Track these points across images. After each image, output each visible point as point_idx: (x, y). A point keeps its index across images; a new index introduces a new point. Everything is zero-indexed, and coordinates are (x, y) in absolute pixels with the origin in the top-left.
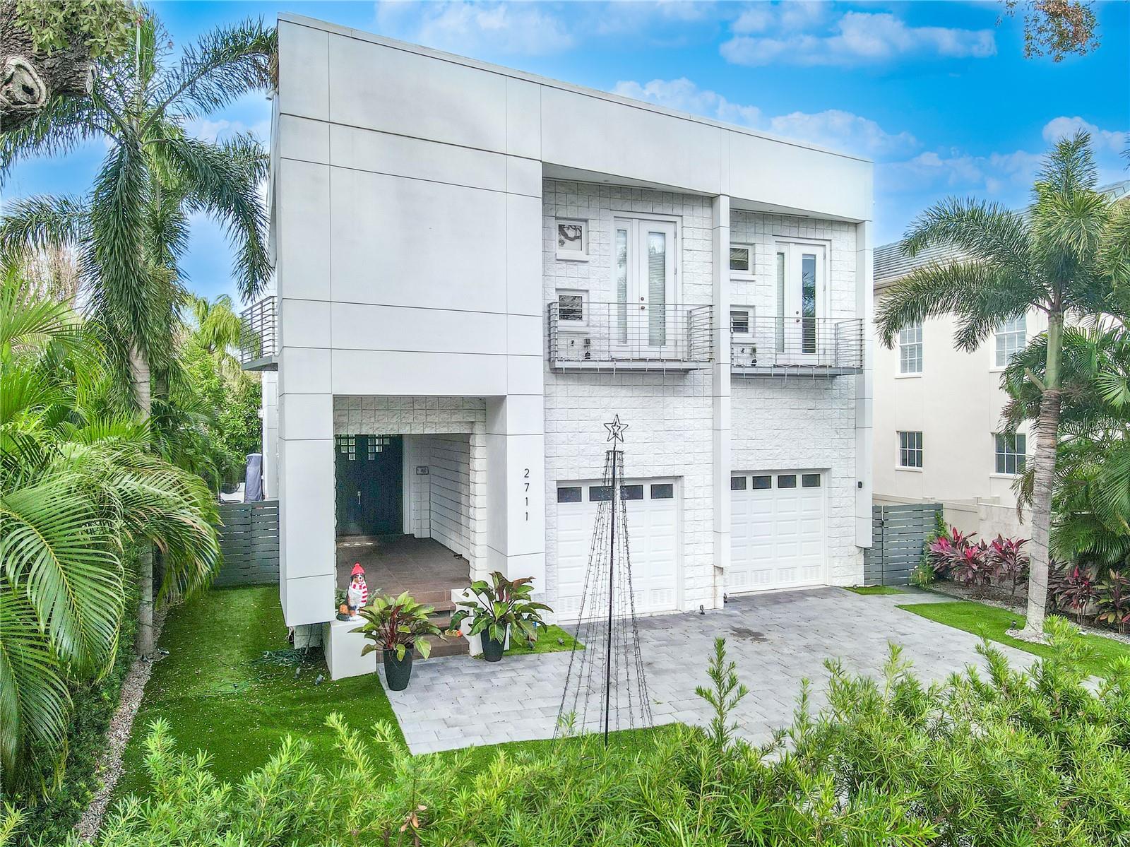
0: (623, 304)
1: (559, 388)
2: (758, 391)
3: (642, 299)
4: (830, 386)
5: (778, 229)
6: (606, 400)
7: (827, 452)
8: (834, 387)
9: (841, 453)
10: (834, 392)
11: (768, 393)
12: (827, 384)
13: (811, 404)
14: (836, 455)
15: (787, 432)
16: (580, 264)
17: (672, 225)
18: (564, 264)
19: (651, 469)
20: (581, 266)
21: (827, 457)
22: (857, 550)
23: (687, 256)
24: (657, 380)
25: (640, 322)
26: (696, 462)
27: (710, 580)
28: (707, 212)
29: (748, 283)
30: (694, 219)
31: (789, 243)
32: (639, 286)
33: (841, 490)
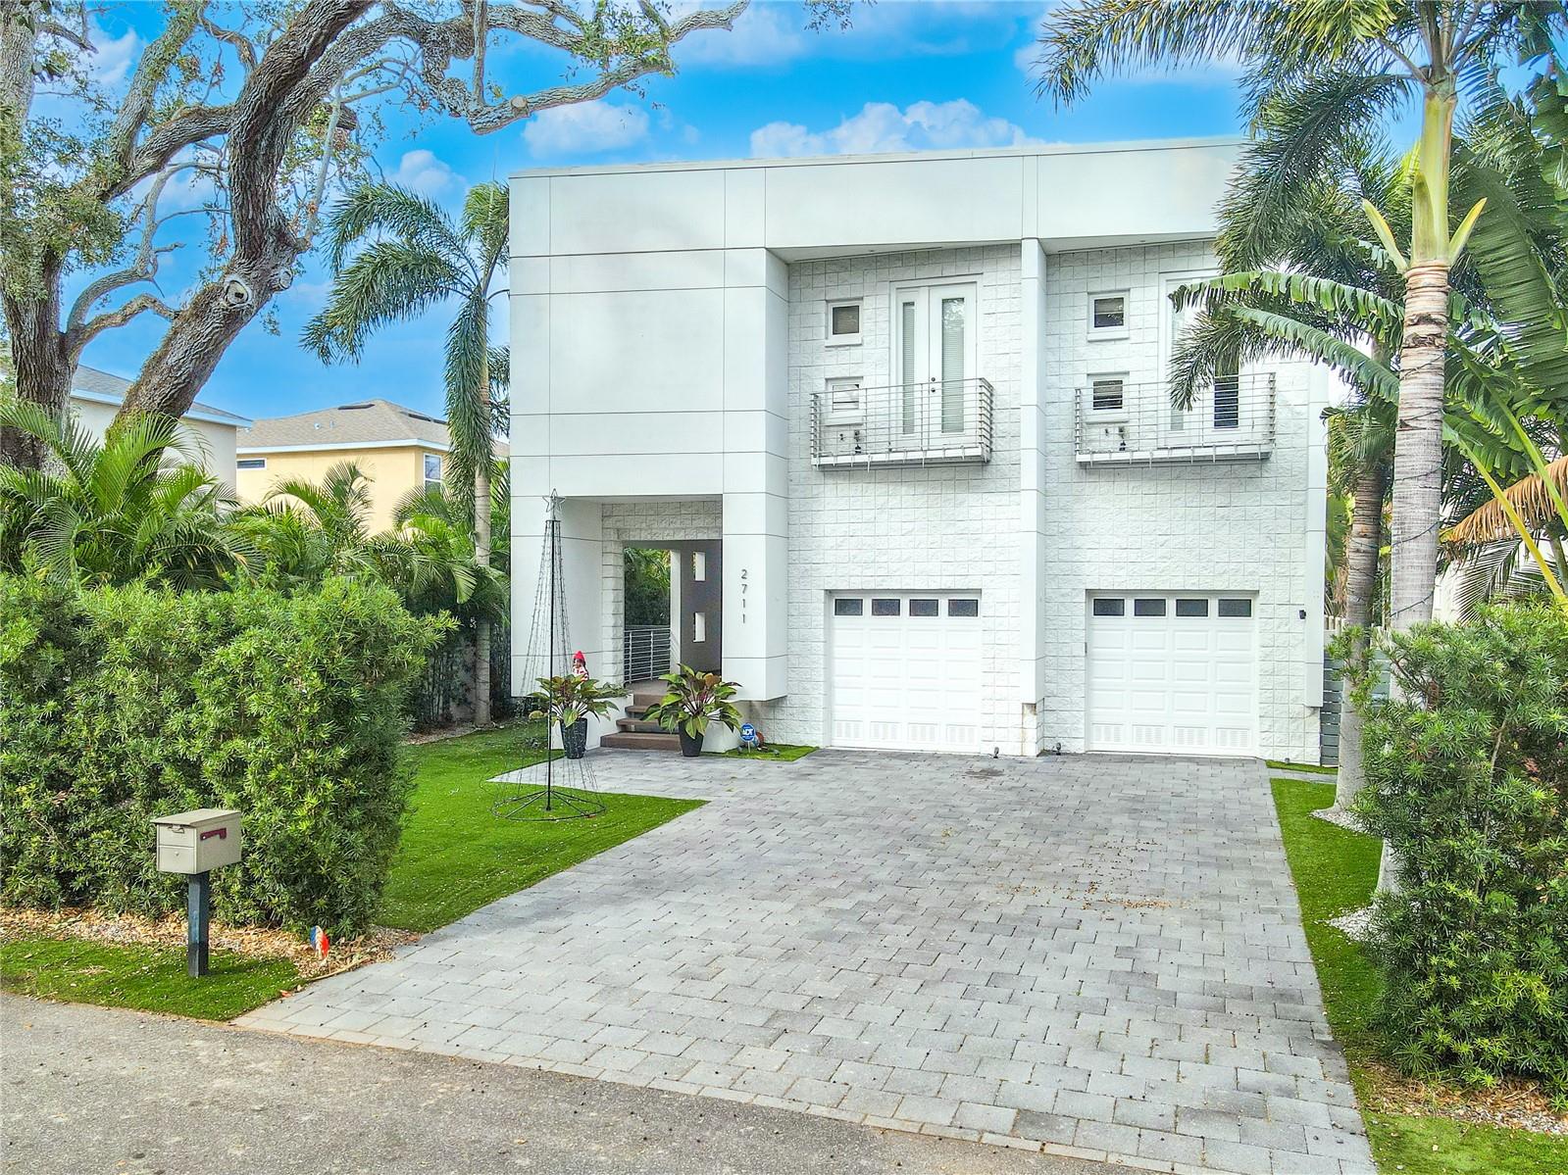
0: (907, 386)
2: (1132, 485)
3: (934, 380)
4: (1258, 474)
5: (1165, 264)
7: (1251, 567)
8: (1266, 475)
9: (1277, 569)
10: (1265, 480)
11: (1148, 487)
12: (1252, 468)
13: (1222, 500)
14: (1269, 571)
15: (1181, 539)
16: (854, 348)
17: (973, 286)
20: (854, 350)
21: (1251, 574)
22: (1308, 712)
23: (990, 321)
24: (949, 473)
25: (929, 408)
26: (998, 573)
27: (1017, 720)
29: (1117, 342)
30: (996, 276)
32: (927, 363)
33: (1277, 622)
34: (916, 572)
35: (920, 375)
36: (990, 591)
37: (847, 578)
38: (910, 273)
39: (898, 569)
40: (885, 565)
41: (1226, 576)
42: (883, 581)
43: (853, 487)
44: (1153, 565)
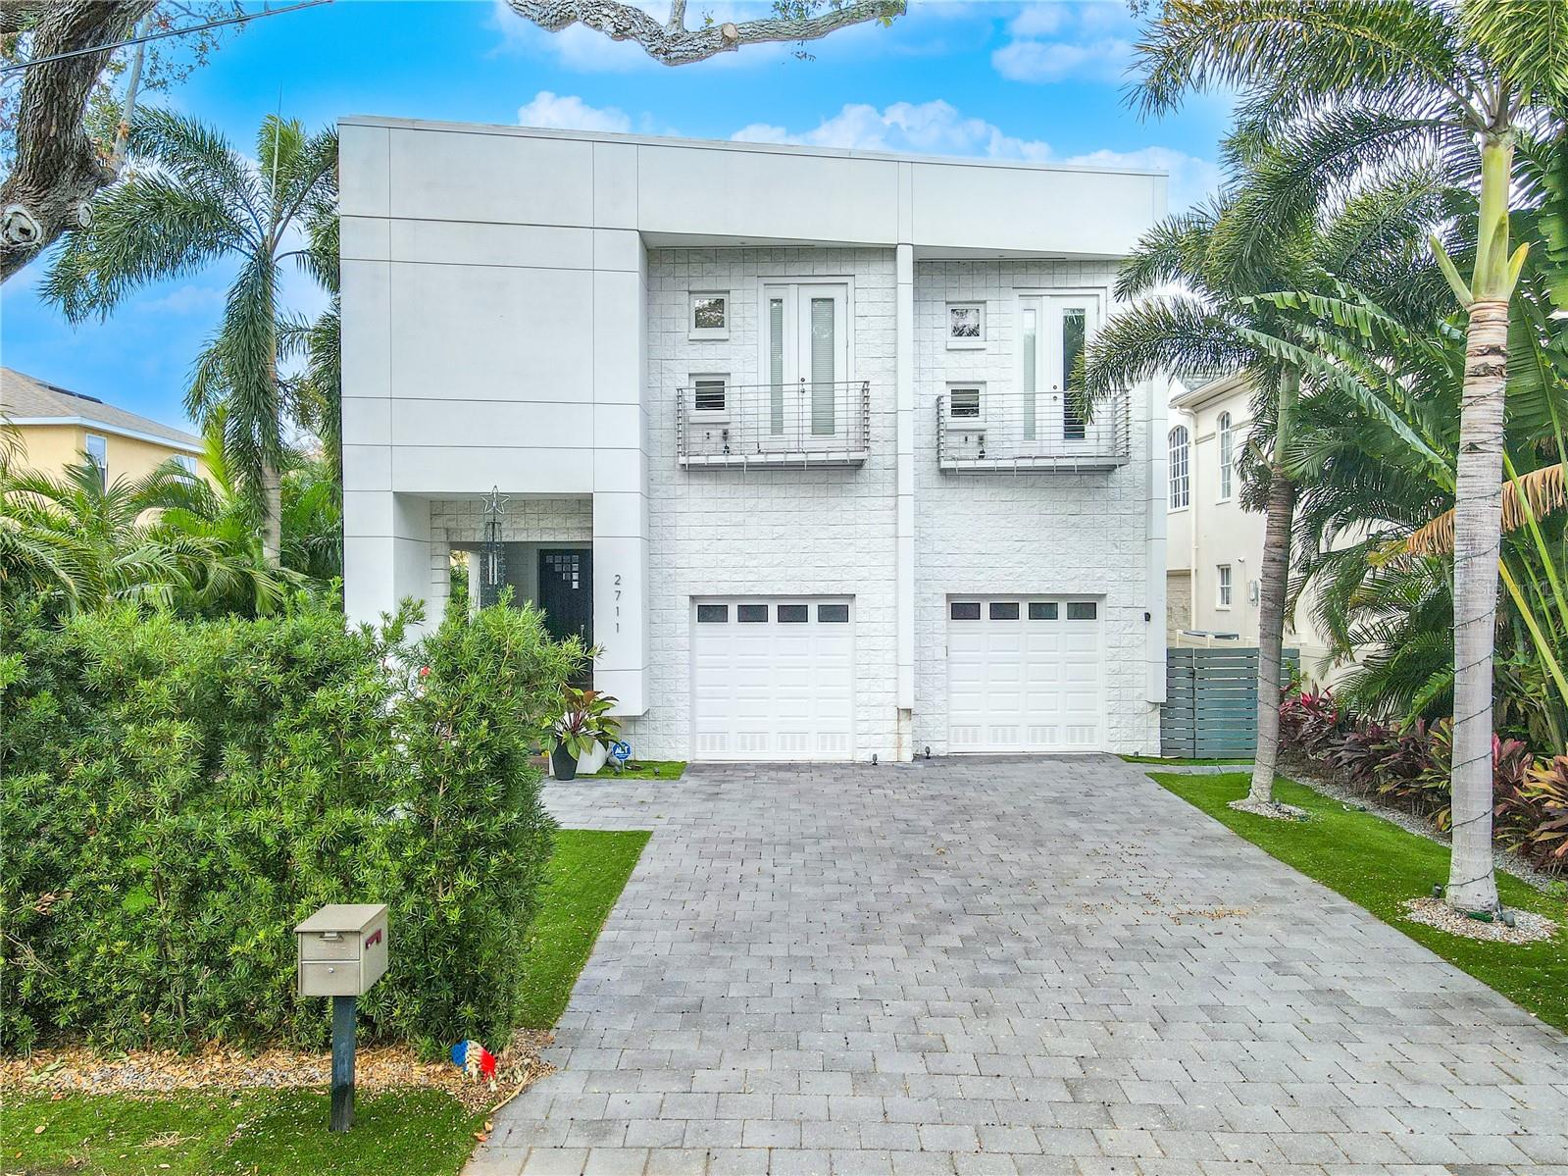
0: (777, 386)
1: (692, 488)
2: (991, 491)
3: (803, 380)
4: (1104, 484)
5: (1020, 279)
6: (751, 503)
7: (1099, 573)
8: (1111, 485)
9: (1122, 574)
10: (1110, 491)
11: (1005, 494)
12: (1099, 480)
13: (1073, 508)
14: (1115, 576)
15: (1036, 544)
16: (719, 343)
17: (843, 288)
18: (699, 345)
19: (811, 584)
20: (720, 345)
21: (1099, 579)
22: (1150, 708)
23: (862, 324)
24: (822, 476)
25: (798, 408)
26: (872, 578)
27: (892, 725)
28: (887, 267)
29: (975, 352)
30: (868, 279)
31: (1041, 296)
32: (798, 364)
33: (1123, 624)
34: (788, 578)
35: (790, 376)
36: (865, 597)
37: (715, 583)
38: (779, 270)
39: (770, 574)
40: (755, 569)
41: (1077, 581)
42: (753, 586)
43: (720, 488)
44: (1011, 570)
